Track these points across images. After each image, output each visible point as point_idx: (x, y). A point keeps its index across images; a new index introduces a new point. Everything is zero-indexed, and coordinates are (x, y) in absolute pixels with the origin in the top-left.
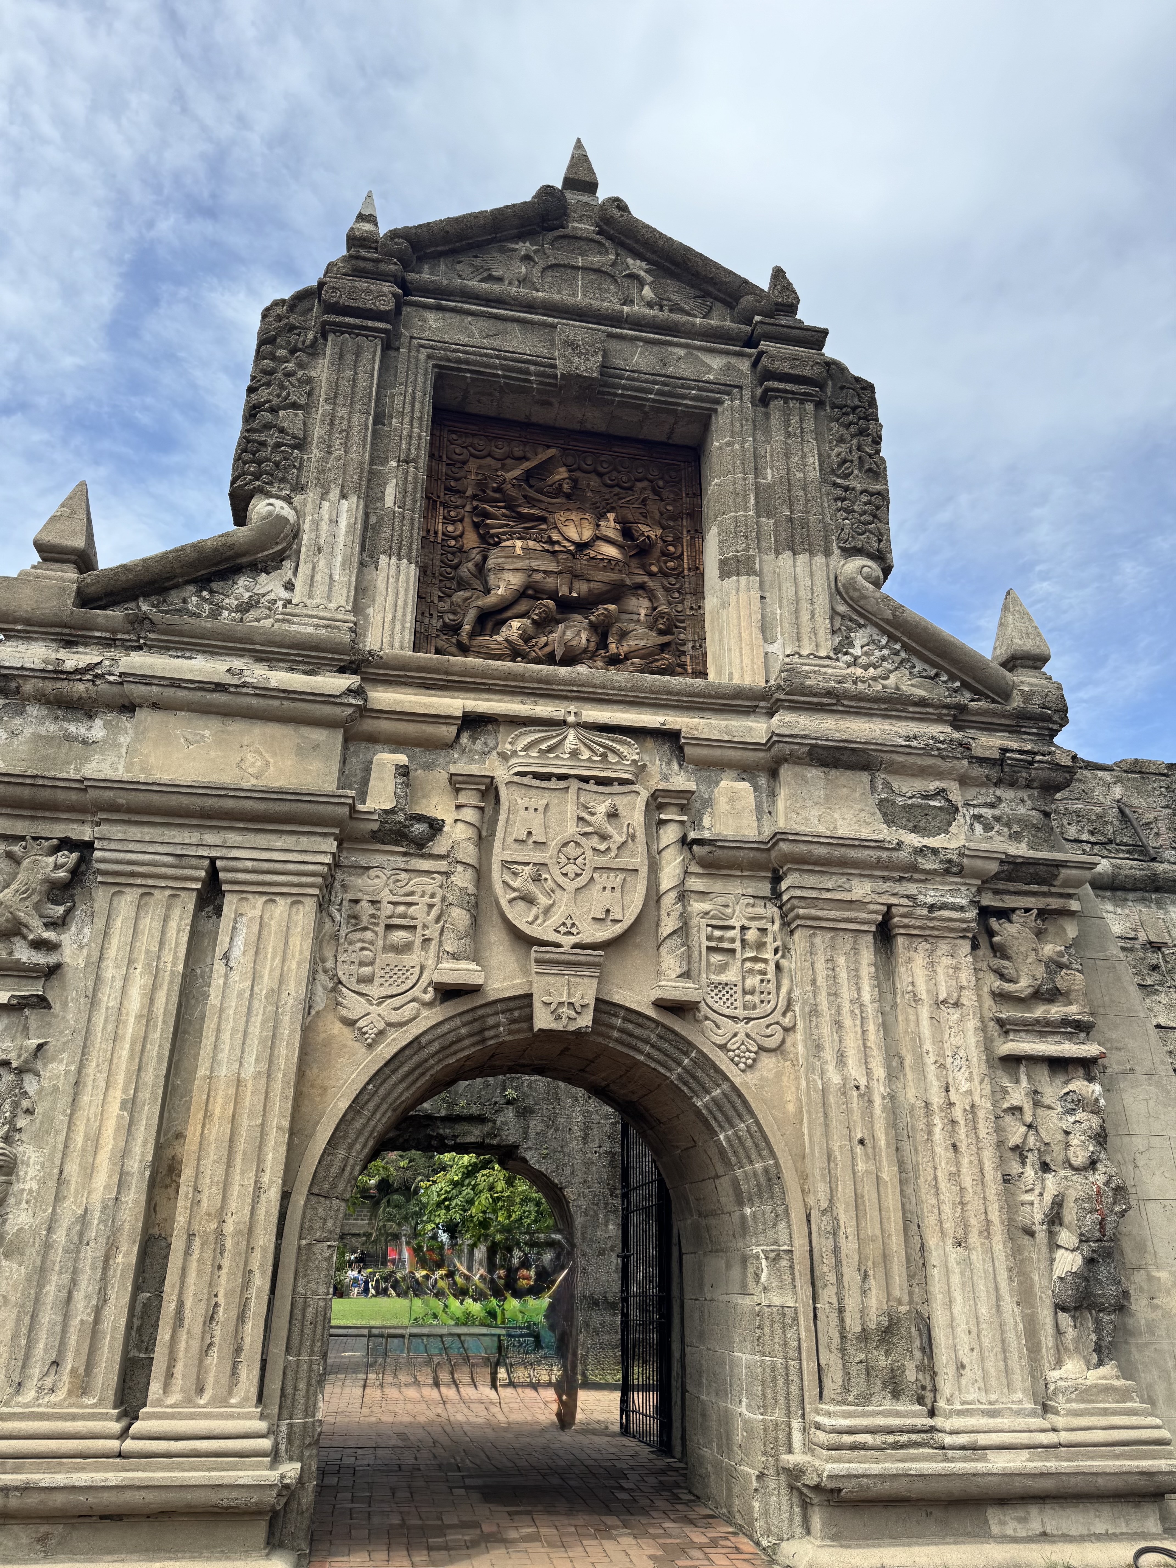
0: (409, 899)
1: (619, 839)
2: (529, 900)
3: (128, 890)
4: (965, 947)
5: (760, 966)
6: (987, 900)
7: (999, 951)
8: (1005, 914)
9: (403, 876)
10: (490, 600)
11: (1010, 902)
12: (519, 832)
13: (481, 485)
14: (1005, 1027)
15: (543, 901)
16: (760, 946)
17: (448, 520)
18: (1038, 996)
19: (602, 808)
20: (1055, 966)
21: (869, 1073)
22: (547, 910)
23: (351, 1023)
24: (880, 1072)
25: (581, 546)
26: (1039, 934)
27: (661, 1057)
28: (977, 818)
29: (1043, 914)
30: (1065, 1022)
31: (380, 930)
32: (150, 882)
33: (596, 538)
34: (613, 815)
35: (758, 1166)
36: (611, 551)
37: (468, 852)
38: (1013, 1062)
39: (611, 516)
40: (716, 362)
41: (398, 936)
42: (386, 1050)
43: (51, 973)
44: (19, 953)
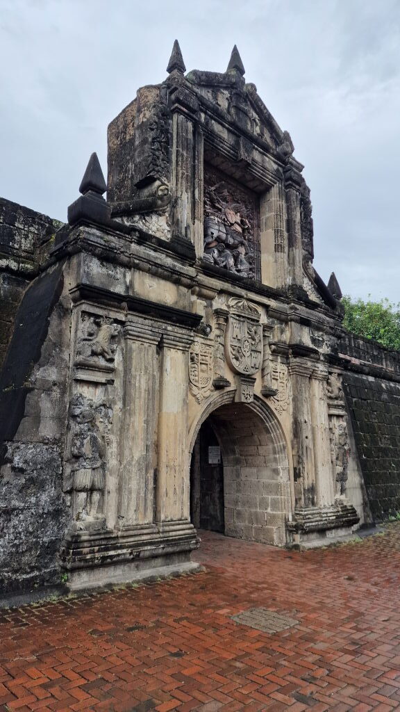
0: (205, 354)
1: (257, 341)
2: (237, 359)
3: (137, 342)
5: (282, 384)
6: (330, 369)
8: (333, 374)
9: (204, 346)
11: (334, 370)
12: (234, 335)
14: (330, 406)
15: (240, 359)
16: (283, 378)
18: (336, 398)
19: (253, 330)
21: (308, 419)
22: (241, 363)
23: (194, 396)
24: (310, 418)
25: (232, 225)
26: (337, 380)
27: (261, 411)
28: (327, 344)
29: (337, 374)
30: (340, 406)
31: (199, 364)
32: (143, 340)
33: (235, 222)
34: (255, 332)
35: (281, 443)
36: (239, 229)
38: (331, 416)
39: (239, 214)
40: (275, 167)
41: (204, 367)
42: (204, 406)
43: (111, 371)
44: (102, 362)
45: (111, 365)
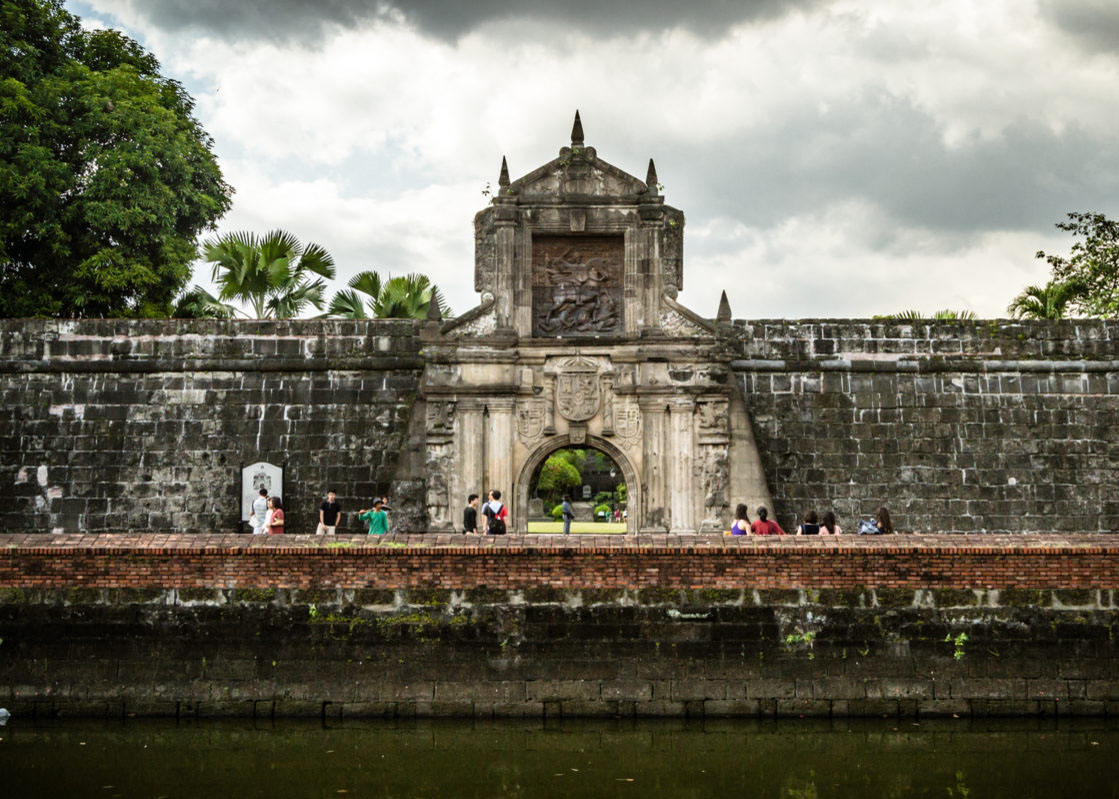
0: (535, 410)
1: (592, 390)
2: (567, 409)
3: (466, 412)
4: (691, 414)
5: (633, 422)
6: (699, 400)
7: (702, 414)
8: (705, 403)
9: (534, 404)
10: (555, 307)
11: (707, 399)
12: (564, 390)
13: (550, 263)
14: (701, 436)
15: (571, 409)
16: (633, 416)
17: (540, 277)
18: (711, 426)
19: (587, 381)
20: (717, 418)
21: (659, 451)
22: (572, 412)
23: (524, 443)
24: (662, 450)
25: (583, 283)
26: (715, 408)
27: (607, 449)
28: (702, 374)
29: (717, 402)
30: (718, 434)
31: (529, 418)
32: (472, 411)
33: (589, 279)
34: (590, 383)
35: (629, 473)
36: (593, 284)
37: (550, 397)
38: (702, 445)
41: (533, 420)
42: (533, 450)
43: (452, 435)
44: (444, 430)
45: (450, 431)
